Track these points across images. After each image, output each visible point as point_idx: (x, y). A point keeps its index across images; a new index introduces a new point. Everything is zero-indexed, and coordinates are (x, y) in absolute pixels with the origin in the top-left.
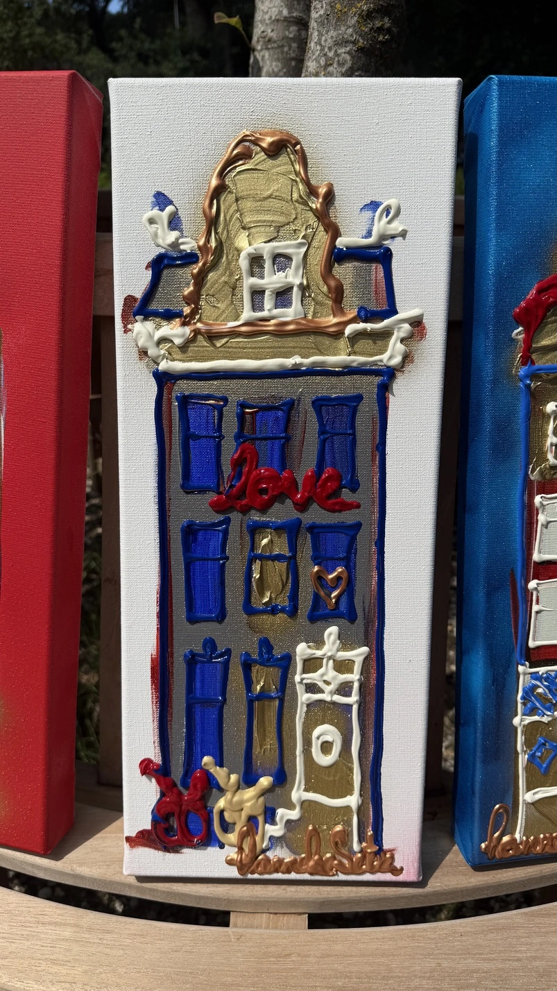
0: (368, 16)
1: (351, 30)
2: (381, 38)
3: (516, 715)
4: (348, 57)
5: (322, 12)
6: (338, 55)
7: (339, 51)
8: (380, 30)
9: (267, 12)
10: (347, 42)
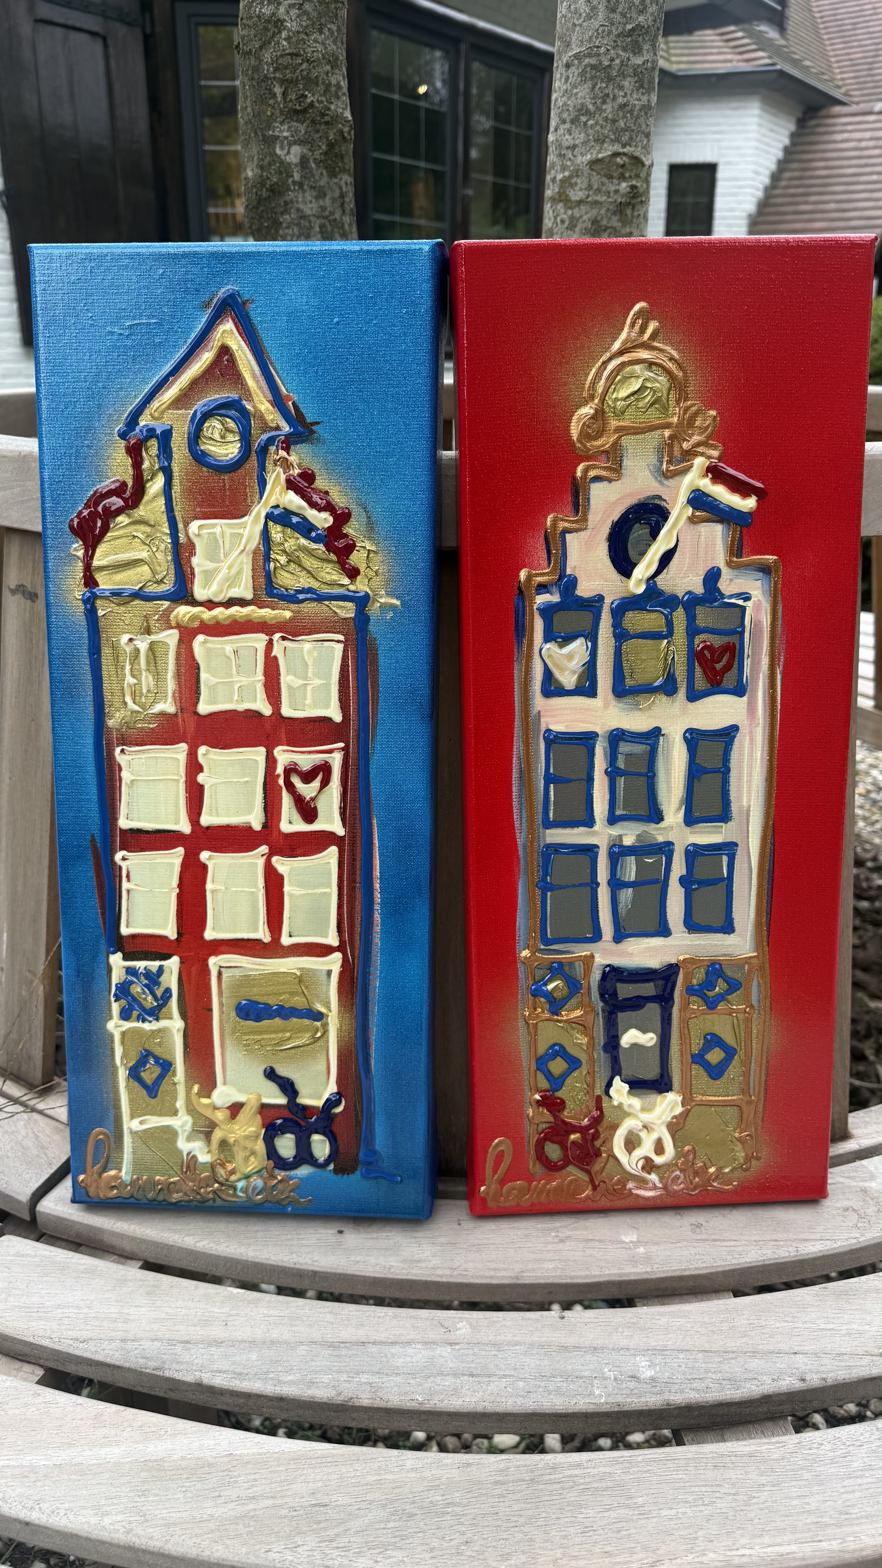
3: (111, 1018)
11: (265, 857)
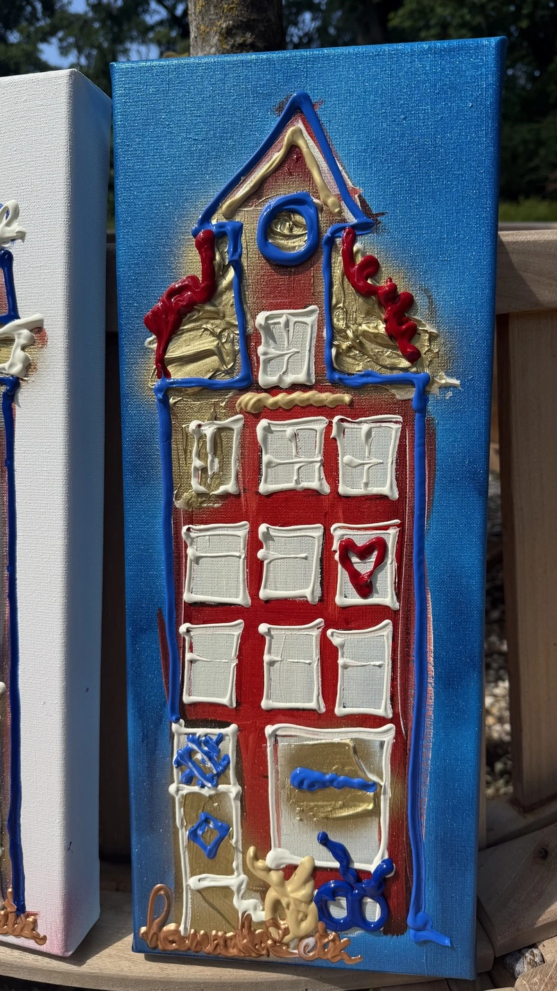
3: (172, 782)
11: (320, 630)
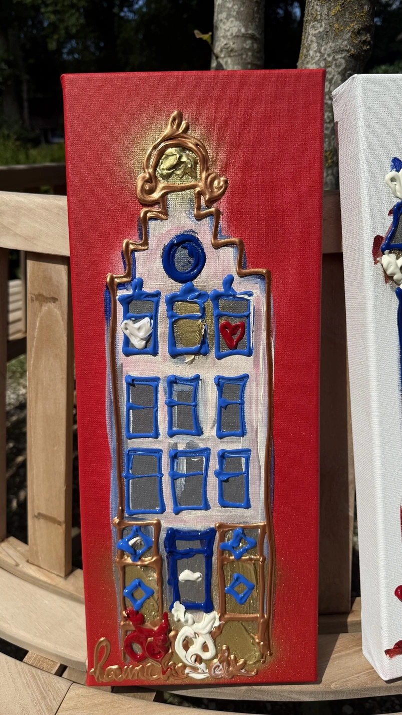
0: (358, 33)
1: (346, 42)
2: (365, 48)
4: (343, 61)
5: (321, 30)
6: (336, 60)
7: (336, 57)
8: (364, 42)
9: (229, 30)
10: (343, 51)
